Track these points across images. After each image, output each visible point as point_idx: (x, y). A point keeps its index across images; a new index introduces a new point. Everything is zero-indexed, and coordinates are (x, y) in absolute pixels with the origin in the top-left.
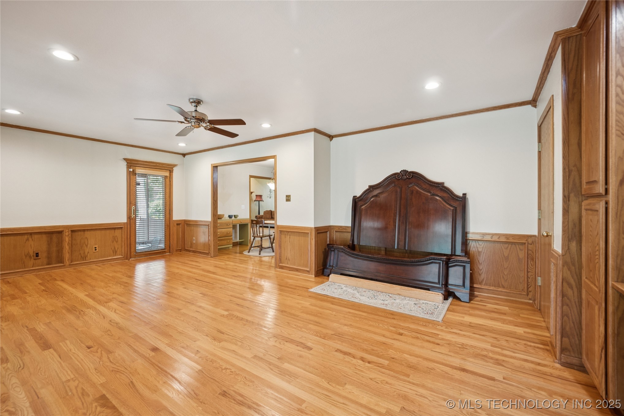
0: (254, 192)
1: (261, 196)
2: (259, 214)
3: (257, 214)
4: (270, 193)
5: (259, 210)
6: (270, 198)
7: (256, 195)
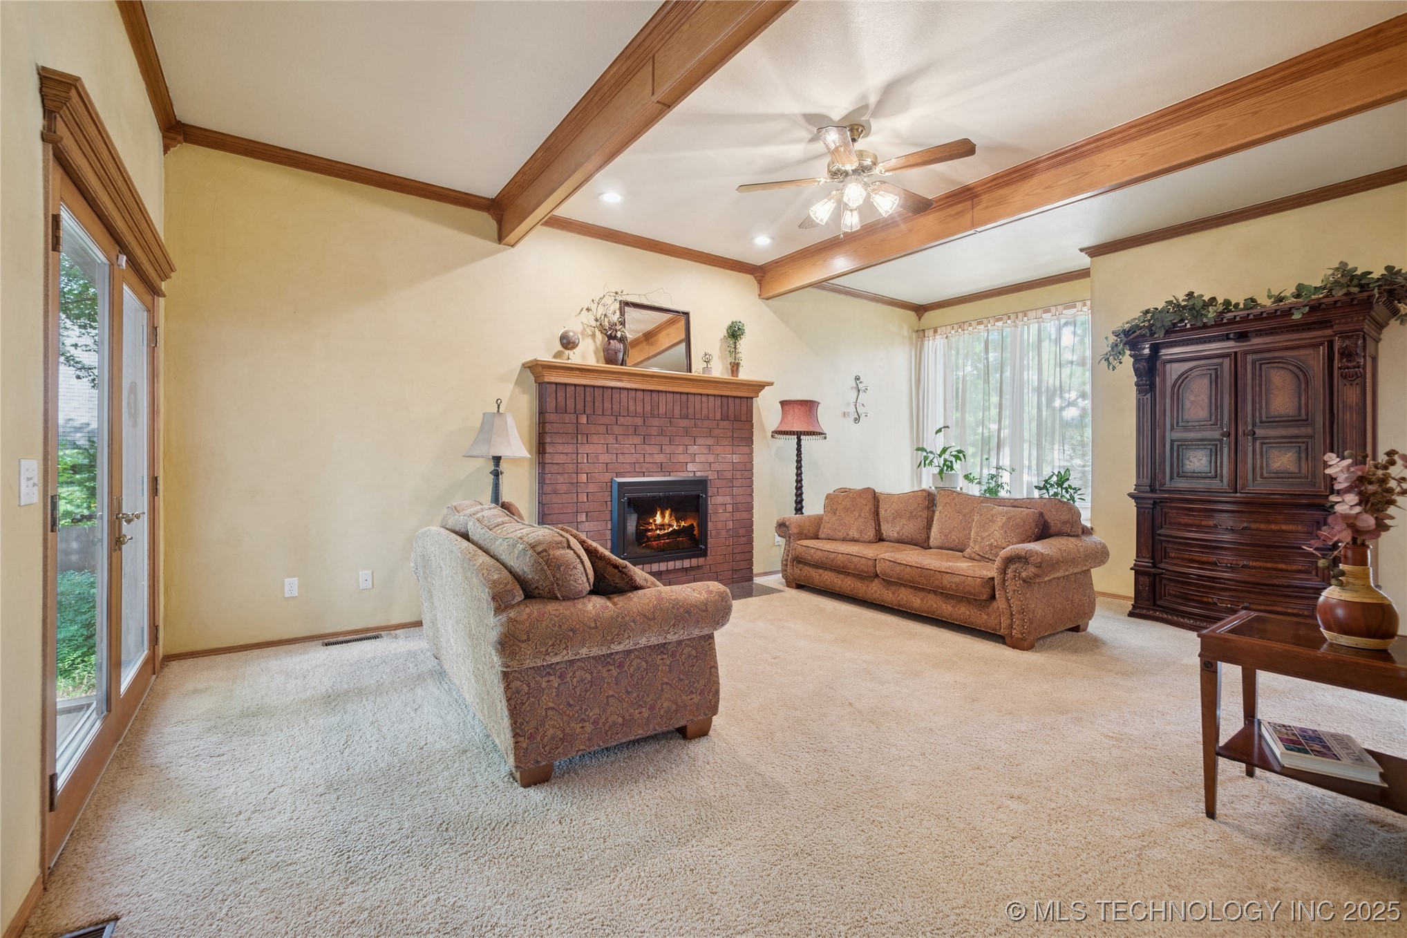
0: (771, 384)
1: (809, 406)
2: (799, 509)
3: (789, 513)
4: (855, 393)
5: (799, 488)
6: (857, 420)
7: (783, 403)
